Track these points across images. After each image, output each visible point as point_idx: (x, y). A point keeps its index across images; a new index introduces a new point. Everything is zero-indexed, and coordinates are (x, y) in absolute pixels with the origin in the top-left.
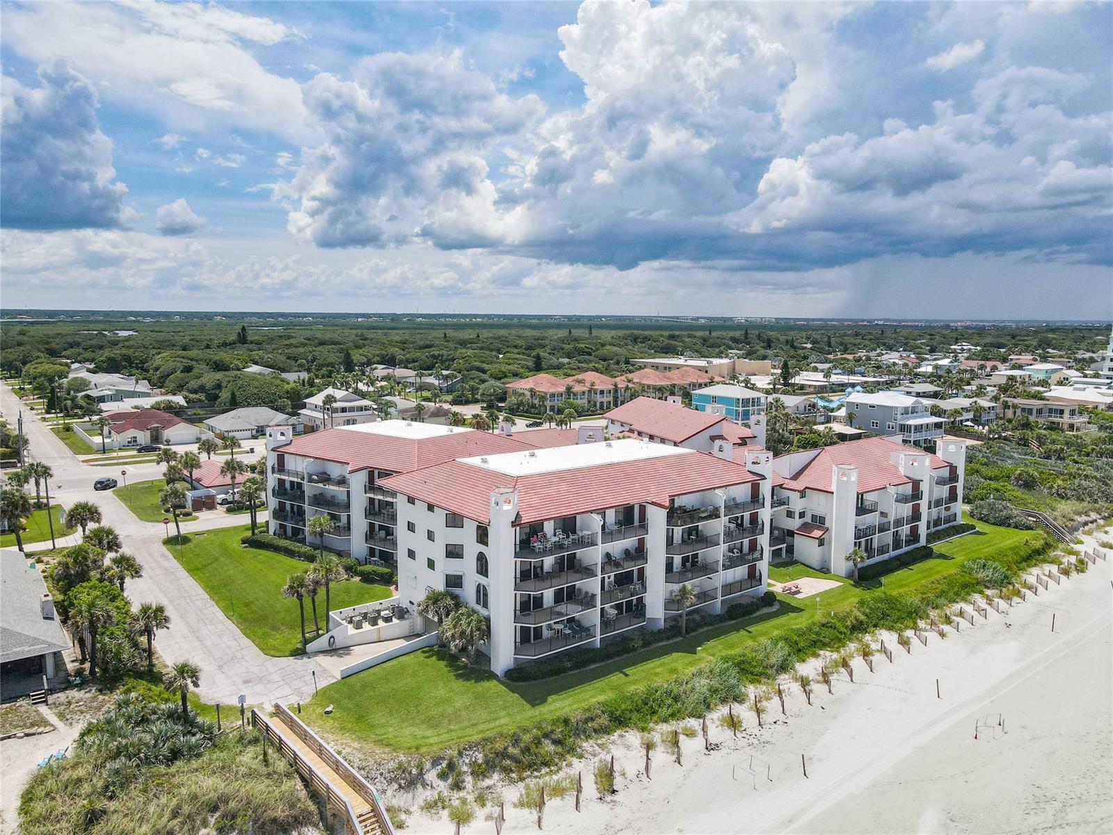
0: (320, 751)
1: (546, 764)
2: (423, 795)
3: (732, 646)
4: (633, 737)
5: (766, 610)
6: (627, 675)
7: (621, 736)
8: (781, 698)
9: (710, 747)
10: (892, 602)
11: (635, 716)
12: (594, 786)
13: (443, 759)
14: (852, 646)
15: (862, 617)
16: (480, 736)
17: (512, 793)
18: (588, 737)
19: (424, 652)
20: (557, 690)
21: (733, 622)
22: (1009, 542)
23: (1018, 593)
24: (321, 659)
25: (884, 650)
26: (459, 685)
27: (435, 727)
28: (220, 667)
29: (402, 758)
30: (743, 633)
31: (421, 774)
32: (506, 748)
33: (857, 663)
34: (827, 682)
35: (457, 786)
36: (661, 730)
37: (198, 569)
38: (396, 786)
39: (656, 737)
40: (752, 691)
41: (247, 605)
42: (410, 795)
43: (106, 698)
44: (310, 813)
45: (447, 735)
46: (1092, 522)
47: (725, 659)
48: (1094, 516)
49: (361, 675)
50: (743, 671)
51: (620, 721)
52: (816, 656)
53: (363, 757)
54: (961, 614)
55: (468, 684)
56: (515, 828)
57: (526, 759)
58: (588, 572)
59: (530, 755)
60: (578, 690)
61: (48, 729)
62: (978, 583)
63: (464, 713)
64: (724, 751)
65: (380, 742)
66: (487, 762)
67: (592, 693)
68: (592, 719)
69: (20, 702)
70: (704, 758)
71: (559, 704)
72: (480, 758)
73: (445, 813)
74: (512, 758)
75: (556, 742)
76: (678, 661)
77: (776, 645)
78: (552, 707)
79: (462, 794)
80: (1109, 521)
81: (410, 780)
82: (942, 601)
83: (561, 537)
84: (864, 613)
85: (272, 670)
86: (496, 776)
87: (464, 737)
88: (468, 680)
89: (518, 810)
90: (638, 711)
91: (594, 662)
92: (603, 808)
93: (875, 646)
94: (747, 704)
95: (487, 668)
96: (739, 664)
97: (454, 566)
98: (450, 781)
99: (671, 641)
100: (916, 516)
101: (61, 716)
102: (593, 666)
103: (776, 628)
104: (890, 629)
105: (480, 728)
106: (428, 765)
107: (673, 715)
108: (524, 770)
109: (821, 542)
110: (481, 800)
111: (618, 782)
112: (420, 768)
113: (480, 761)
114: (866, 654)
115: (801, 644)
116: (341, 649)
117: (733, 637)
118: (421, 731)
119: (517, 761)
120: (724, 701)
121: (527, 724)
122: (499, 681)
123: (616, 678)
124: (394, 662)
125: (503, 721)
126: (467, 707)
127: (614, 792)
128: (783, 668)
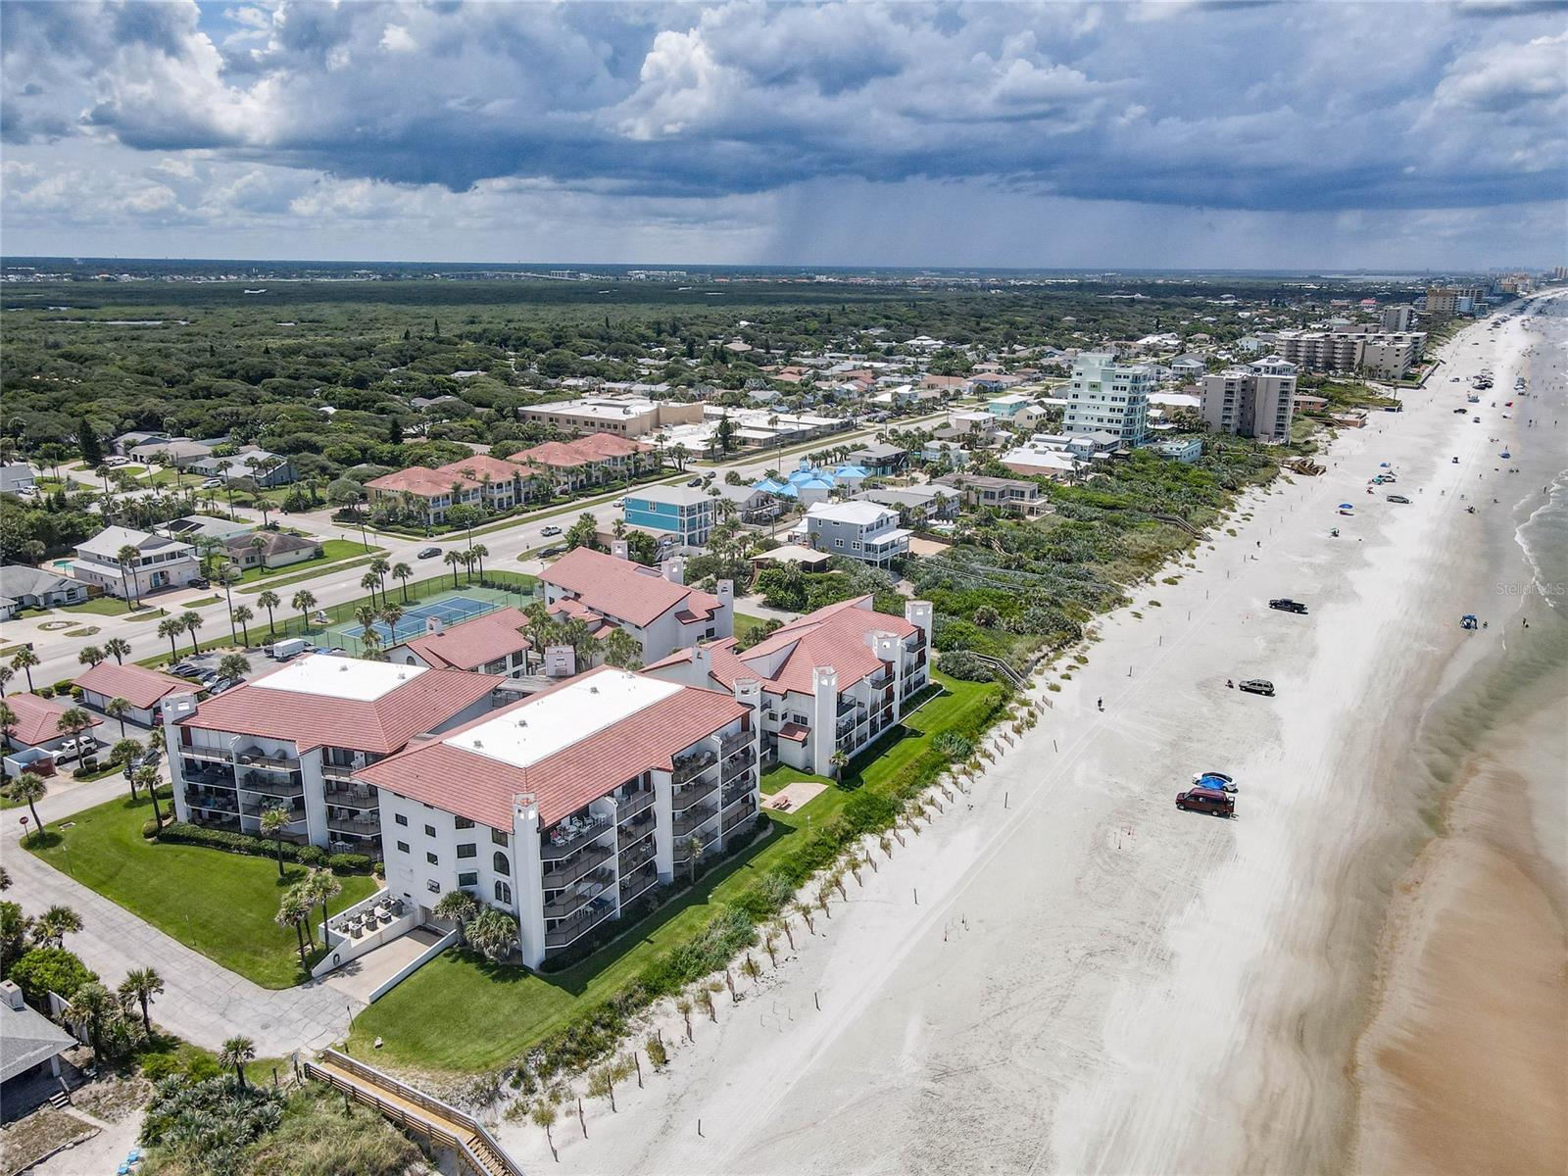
0: (398, 1091)
1: (602, 1050)
2: (503, 1106)
3: (738, 887)
4: (669, 1003)
5: (762, 836)
6: (652, 942)
7: (659, 1005)
8: (788, 932)
9: (737, 998)
10: (871, 801)
11: (667, 982)
12: (649, 1060)
13: (512, 1069)
14: (842, 860)
15: (849, 827)
16: (539, 1039)
17: (581, 1085)
18: (630, 1014)
19: (446, 955)
20: (592, 974)
21: (734, 857)
22: (972, 702)
23: (978, 766)
24: (333, 982)
25: (869, 860)
26: (499, 988)
27: (492, 1039)
28: (223, 1015)
29: (477, 1078)
30: (746, 869)
31: (497, 1089)
32: (564, 1045)
33: (848, 879)
34: (824, 906)
35: (531, 1091)
36: (692, 990)
37: (104, 883)
38: (478, 1105)
39: (689, 999)
40: (762, 930)
41: (203, 926)
42: (492, 1109)
43: (133, 1083)
44: (414, 1151)
45: (509, 1046)
46: (1043, 657)
47: (736, 904)
48: (1045, 649)
49: (392, 994)
50: (753, 911)
51: (655, 991)
52: (812, 877)
53: (440, 1086)
54: (932, 802)
55: (507, 985)
56: (594, 1117)
57: (583, 1049)
58: (606, 851)
59: (587, 1045)
60: (612, 968)
61: (94, 1132)
62: (946, 761)
63: (515, 1018)
64: (749, 1000)
65: (447, 1067)
66: (550, 1062)
67: (626, 969)
68: (631, 996)
69: (43, 1110)
70: (733, 1011)
71: (600, 988)
72: (544, 1060)
73: (528, 1118)
74: (569, 1051)
75: (604, 1027)
76: (692, 914)
77: (777, 877)
78: (594, 993)
79: (536, 1096)
80: (1059, 652)
81: (488, 1097)
82: (914, 788)
83: (578, 824)
84: (850, 822)
85: (286, 1006)
86: (561, 1072)
87: (525, 1044)
88: (505, 980)
89: (591, 1099)
90: (668, 977)
91: (618, 933)
92: (661, 1080)
93: (861, 856)
94: (760, 947)
95: (518, 963)
96: (747, 907)
97: (467, 865)
98: (522, 1087)
99: (683, 893)
100: (890, 696)
101: (96, 1114)
102: (618, 939)
103: (775, 857)
104: (872, 832)
105: (537, 1030)
106: (501, 1079)
107: (699, 974)
108: (584, 1060)
109: (804, 743)
110: (555, 1097)
111: (669, 1053)
112: (495, 1082)
113: (545, 1062)
114: (854, 866)
115: (799, 870)
116: (347, 964)
117: (738, 875)
118: (481, 1046)
119: (576, 1053)
120: (740, 947)
121: (577, 1016)
122: (535, 975)
123: (643, 948)
124: (419, 974)
125: (554, 1018)
126: (515, 1012)
127: (666, 1062)
128: (787, 898)
